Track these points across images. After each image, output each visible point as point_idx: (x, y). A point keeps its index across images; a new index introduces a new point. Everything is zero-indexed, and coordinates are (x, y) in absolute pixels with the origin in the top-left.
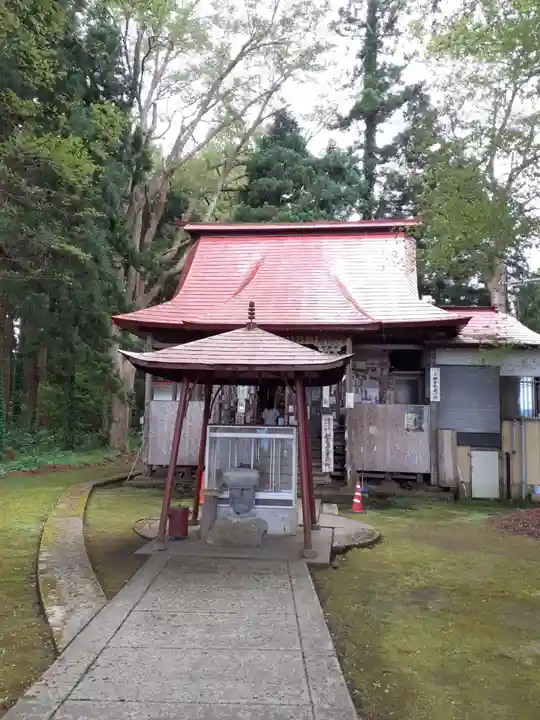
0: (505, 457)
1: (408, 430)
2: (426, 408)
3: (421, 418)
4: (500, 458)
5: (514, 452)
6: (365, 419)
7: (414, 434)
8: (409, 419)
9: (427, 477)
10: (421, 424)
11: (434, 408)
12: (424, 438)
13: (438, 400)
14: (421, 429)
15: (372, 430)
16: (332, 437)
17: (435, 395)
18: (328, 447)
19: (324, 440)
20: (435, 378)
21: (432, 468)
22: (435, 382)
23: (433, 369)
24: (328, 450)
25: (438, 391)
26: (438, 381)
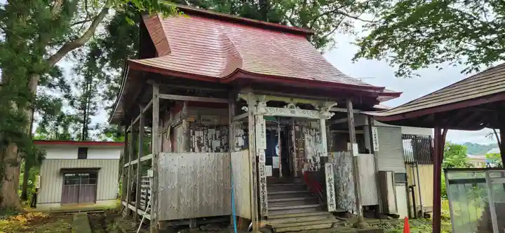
4: (407, 190)
5: (414, 186)
11: (376, 156)
13: (378, 150)
16: (333, 181)
17: (376, 147)
18: (331, 189)
19: (328, 184)
20: (375, 135)
21: (379, 200)
22: (375, 138)
23: (373, 128)
24: (331, 192)
25: (378, 144)
26: (377, 137)
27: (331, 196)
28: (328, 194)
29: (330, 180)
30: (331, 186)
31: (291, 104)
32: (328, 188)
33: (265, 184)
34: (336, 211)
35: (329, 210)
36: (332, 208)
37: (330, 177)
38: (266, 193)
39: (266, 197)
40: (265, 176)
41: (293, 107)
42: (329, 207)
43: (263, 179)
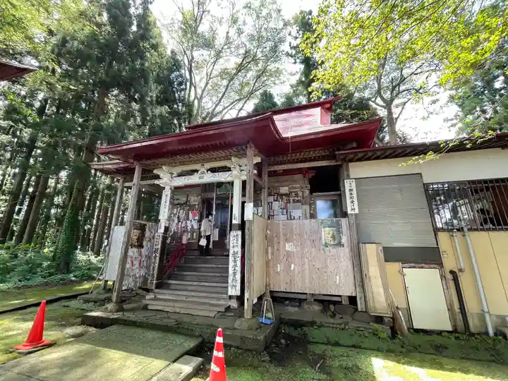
0: (450, 277)
1: (326, 245)
2: (344, 221)
3: (339, 231)
4: (443, 277)
5: (461, 270)
6: (282, 236)
7: (333, 251)
8: (326, 234)
9: (353, 300)
10: (340, 238)
11: (352, 220)
12: (345, 253)
13: (357, 211)
14: (340, 244)
15: (289, 247)
16: (239, 254)
17: (353, 207)
19: (231, 258)
20: (351, 190)
21: (358, 289)
22: (351, 194)
23: (348, 181)
24: (235, 269)
25: (356, 203)
26: (354, 192)
27: (235, 274)
28: (231, 271)
29: (235, 253)
30: (235, 261)
31: (202, 170)
32: (231, 264)
33: (158, 255)
34: (239, 294)
35: (230, 293)
36: (234, 291)
37: (236, 249)
38: (157, 265)
39: (156, 269)
40: (159, 247)
41: (203, 173)
42: (230, 288)
43: (157, 250)
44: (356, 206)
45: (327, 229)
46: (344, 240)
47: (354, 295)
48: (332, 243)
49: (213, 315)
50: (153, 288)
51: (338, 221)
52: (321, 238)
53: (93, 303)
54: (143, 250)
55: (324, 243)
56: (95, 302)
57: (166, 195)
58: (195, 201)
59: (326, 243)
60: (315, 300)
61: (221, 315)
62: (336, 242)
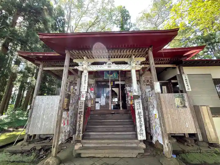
1: (178, 107)
2: (185, 95)
7: (182, 110)
13: (190, 90)
16: (142, 114)
17: (188, 88)
18: (141, 121)
19: (137, 117)
20: (186, 80)
21: (197, 130)
22: (186, 81)
23: (184, 75)
24: (140, 123)
25: (189, 85)
26: (188, 81)
27: (141, 126)
28: (138, 124)
29: (139, 113)
30: (140, 118)
31: (109, 62)
32: (138, 120)
33: (82, 116)
34: (145, 139)
35: (139, 139)
36: (142, 137)
37: (140, 111)
38: (82, 122)
39: (82, 125)
40: (83, 110)
41: (110, 64)
42: (139, 136)
43: (81, 112)
44: (190, 87)
45: (177, 99)
46: (187, 104)
47: (196, 133)
48: (181, 106)
49: (135, 156)
50: (80, 139)
51: (182, 95)
52: (175, 103)
53: (20, 154)
54: (69, 112)
55: (177, 106)
56: (22, 153)
57: (85, 76)
58: (91, 82)
59: (178, 106)
60: (172, 136)
61: (142, 156)
62: (183, 105)
